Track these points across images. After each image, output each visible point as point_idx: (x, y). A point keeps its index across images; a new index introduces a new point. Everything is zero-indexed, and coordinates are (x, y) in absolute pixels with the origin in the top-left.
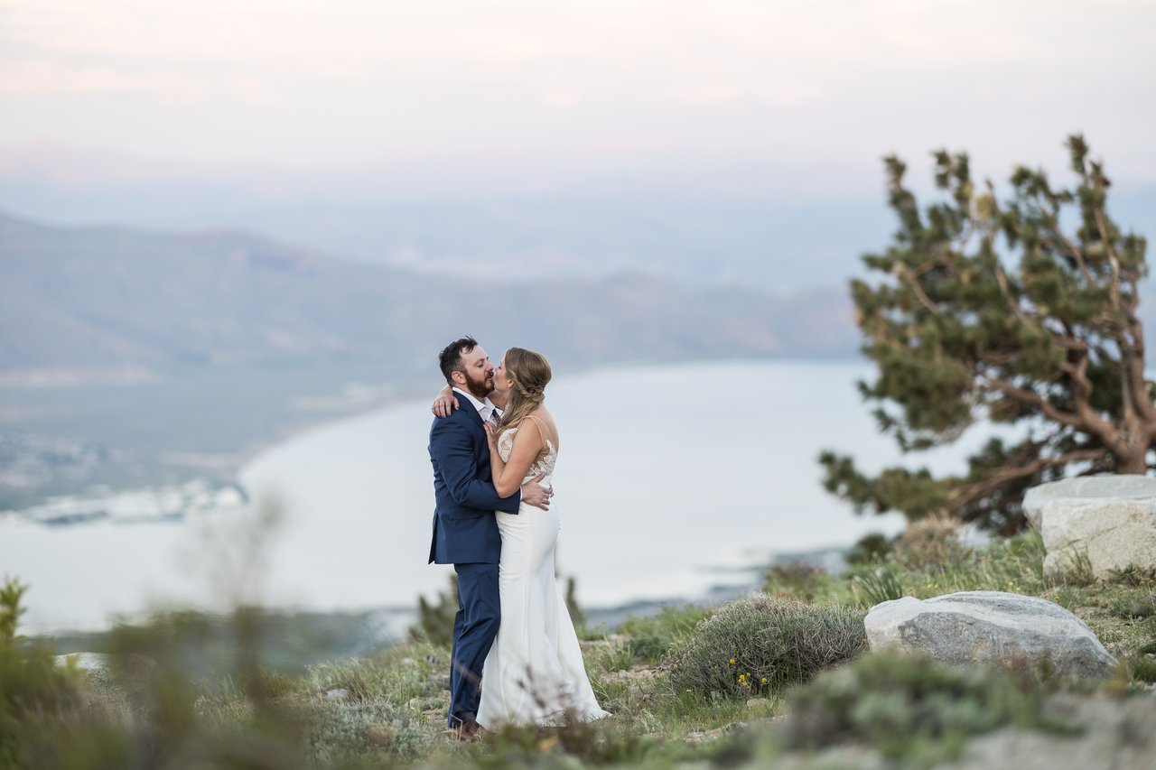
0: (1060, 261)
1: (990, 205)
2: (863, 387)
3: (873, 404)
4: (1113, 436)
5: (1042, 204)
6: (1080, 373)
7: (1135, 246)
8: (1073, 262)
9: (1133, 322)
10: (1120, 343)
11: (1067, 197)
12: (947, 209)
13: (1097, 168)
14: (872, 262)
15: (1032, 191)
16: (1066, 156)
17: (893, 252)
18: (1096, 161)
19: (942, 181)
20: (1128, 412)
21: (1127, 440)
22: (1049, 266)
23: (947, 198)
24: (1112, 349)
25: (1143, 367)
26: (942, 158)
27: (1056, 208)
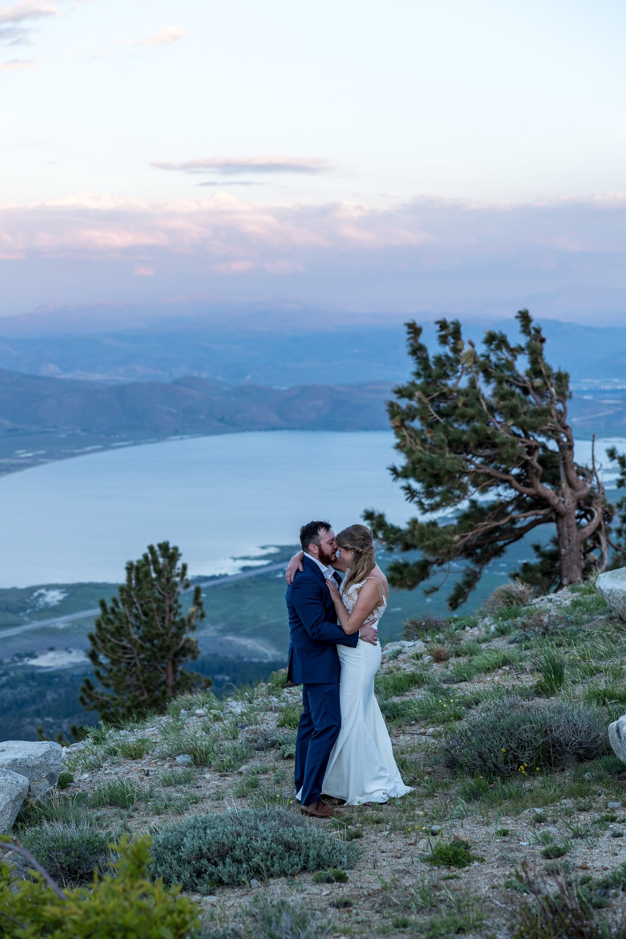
0: (518, 391)
1: (473, 355)
2: (394, 470)
3: (402, 482)
4: (556, 500)
5: (505, 354)
6: (535, 462)
7: (562, 379)
8: (526, 391)
9: (565, 428)
10: (558, 441)
11: (520, 350)
12: (447, 356)
13: (538, 331)
14: (401, 393)
15: (499, 347)
16: (518, 324)
17: (413, 384)
18: (536, 326)
19: (443, 340)
20: (564, 485)
21: (564, 502)
22: (513, 394)
23: (447, 350)
24: (552, 445)
25: (572, 455)
26: (443, 325)
27: (515, 357)
